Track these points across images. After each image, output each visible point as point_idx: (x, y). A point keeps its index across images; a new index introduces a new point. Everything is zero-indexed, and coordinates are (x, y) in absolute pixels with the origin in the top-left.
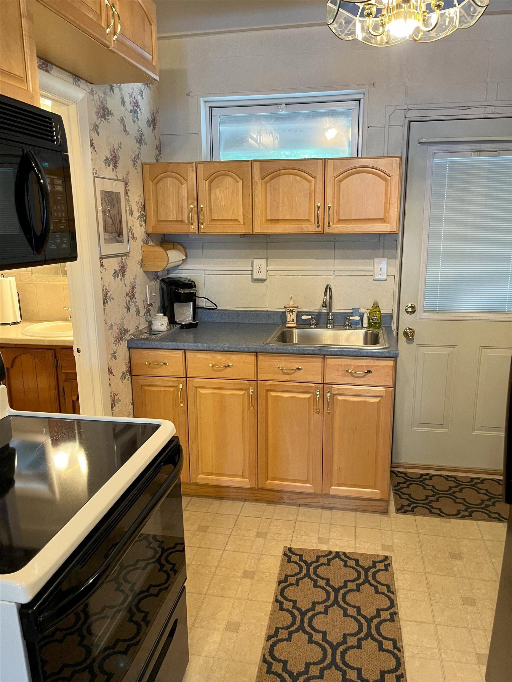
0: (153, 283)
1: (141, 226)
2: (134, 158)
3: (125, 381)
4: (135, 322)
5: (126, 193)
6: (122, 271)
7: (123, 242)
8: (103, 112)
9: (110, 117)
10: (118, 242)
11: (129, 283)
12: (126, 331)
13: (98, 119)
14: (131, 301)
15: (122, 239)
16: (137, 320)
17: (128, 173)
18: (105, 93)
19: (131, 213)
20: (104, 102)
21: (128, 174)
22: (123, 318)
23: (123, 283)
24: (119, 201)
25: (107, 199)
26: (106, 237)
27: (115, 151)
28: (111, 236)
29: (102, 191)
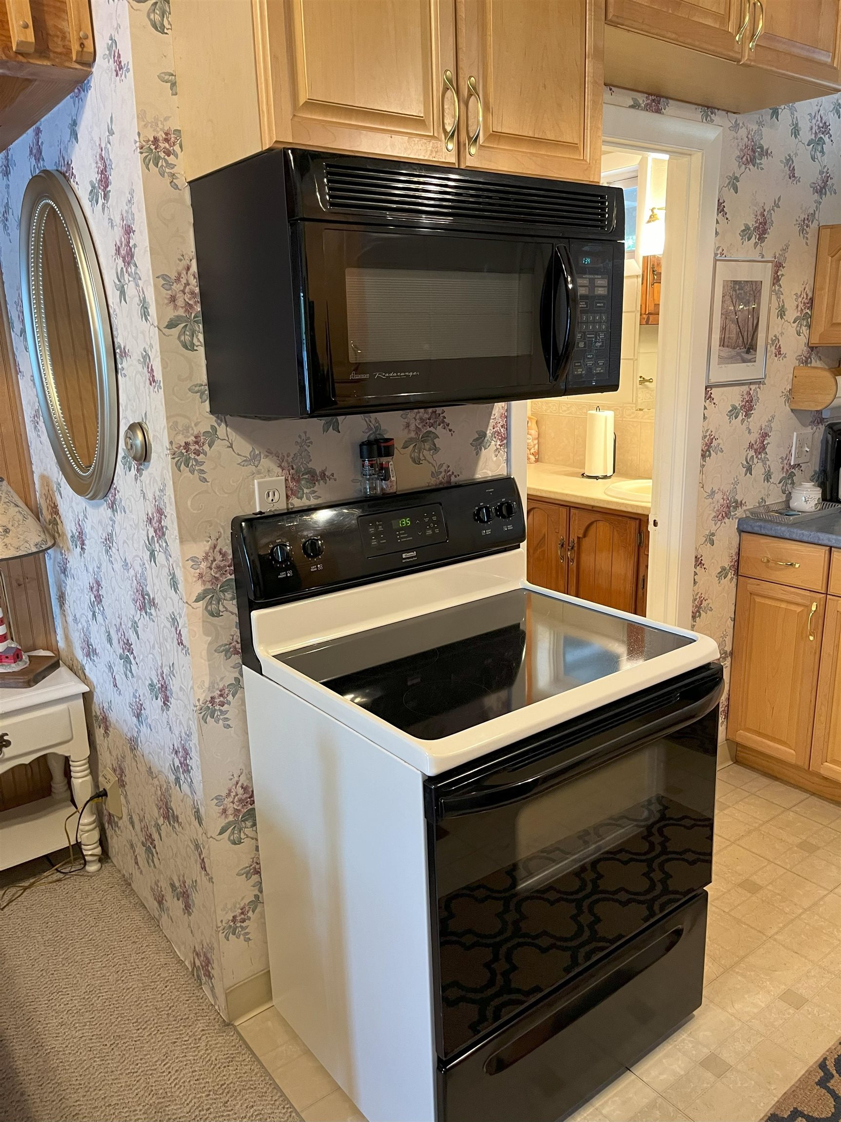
0: (809, 430)
1: (799, 334)
2: (804, 221)
3: (725, 581)
4: (760, 491)
5: (776, 280)
6: (748, 407)
7: (755, 362)
8: (751, 154)
9: (764, 160)
10: (744, 361)
11: (758, 427)
12: (738, 504)
13: (740, 167)
14: (757, 457)
15: (754, 356)
16: (764, 488)
17: (787, 246)
18: (760, 124)
19: (782, 313)
20: (757, 138)
21: (785, 250)
22: (736, 483)
23: (744, 426)
24: (758, 295)
25: (734, 293)
26: (722, 354)
27: (765, 213)
28: (733, 353)
29: (727, 281)
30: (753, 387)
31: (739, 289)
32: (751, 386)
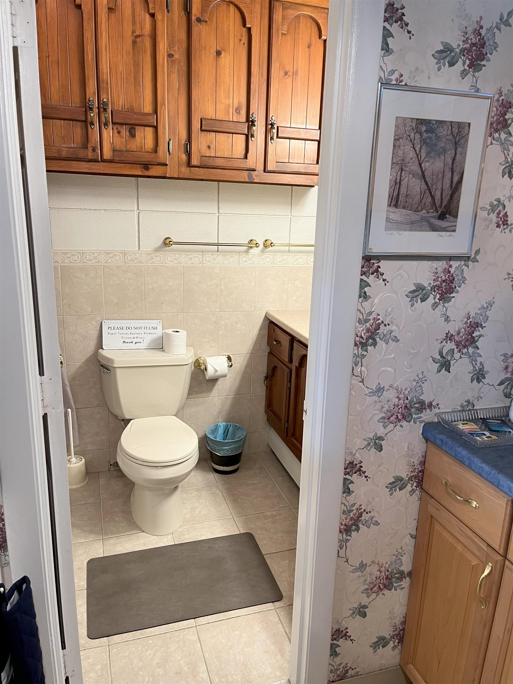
4: (464, 393)
5: (501, 124)
6: (445, 288)
7: (454, 231)
11: (464, 315)
12: (425, 406)
14: (460, 351)
15: (452, 224)
16: (472, 389)
19: (511, 171)
22: (422, 380)
23: (438, 312)
24: (462, 141)
25: (418, 136)
26: (393, 216)
27: (483, 32)
28: (415, 217)
29: (405, 119)
30: (455, 264)
31: (426, 131)
32: (451, 263)
